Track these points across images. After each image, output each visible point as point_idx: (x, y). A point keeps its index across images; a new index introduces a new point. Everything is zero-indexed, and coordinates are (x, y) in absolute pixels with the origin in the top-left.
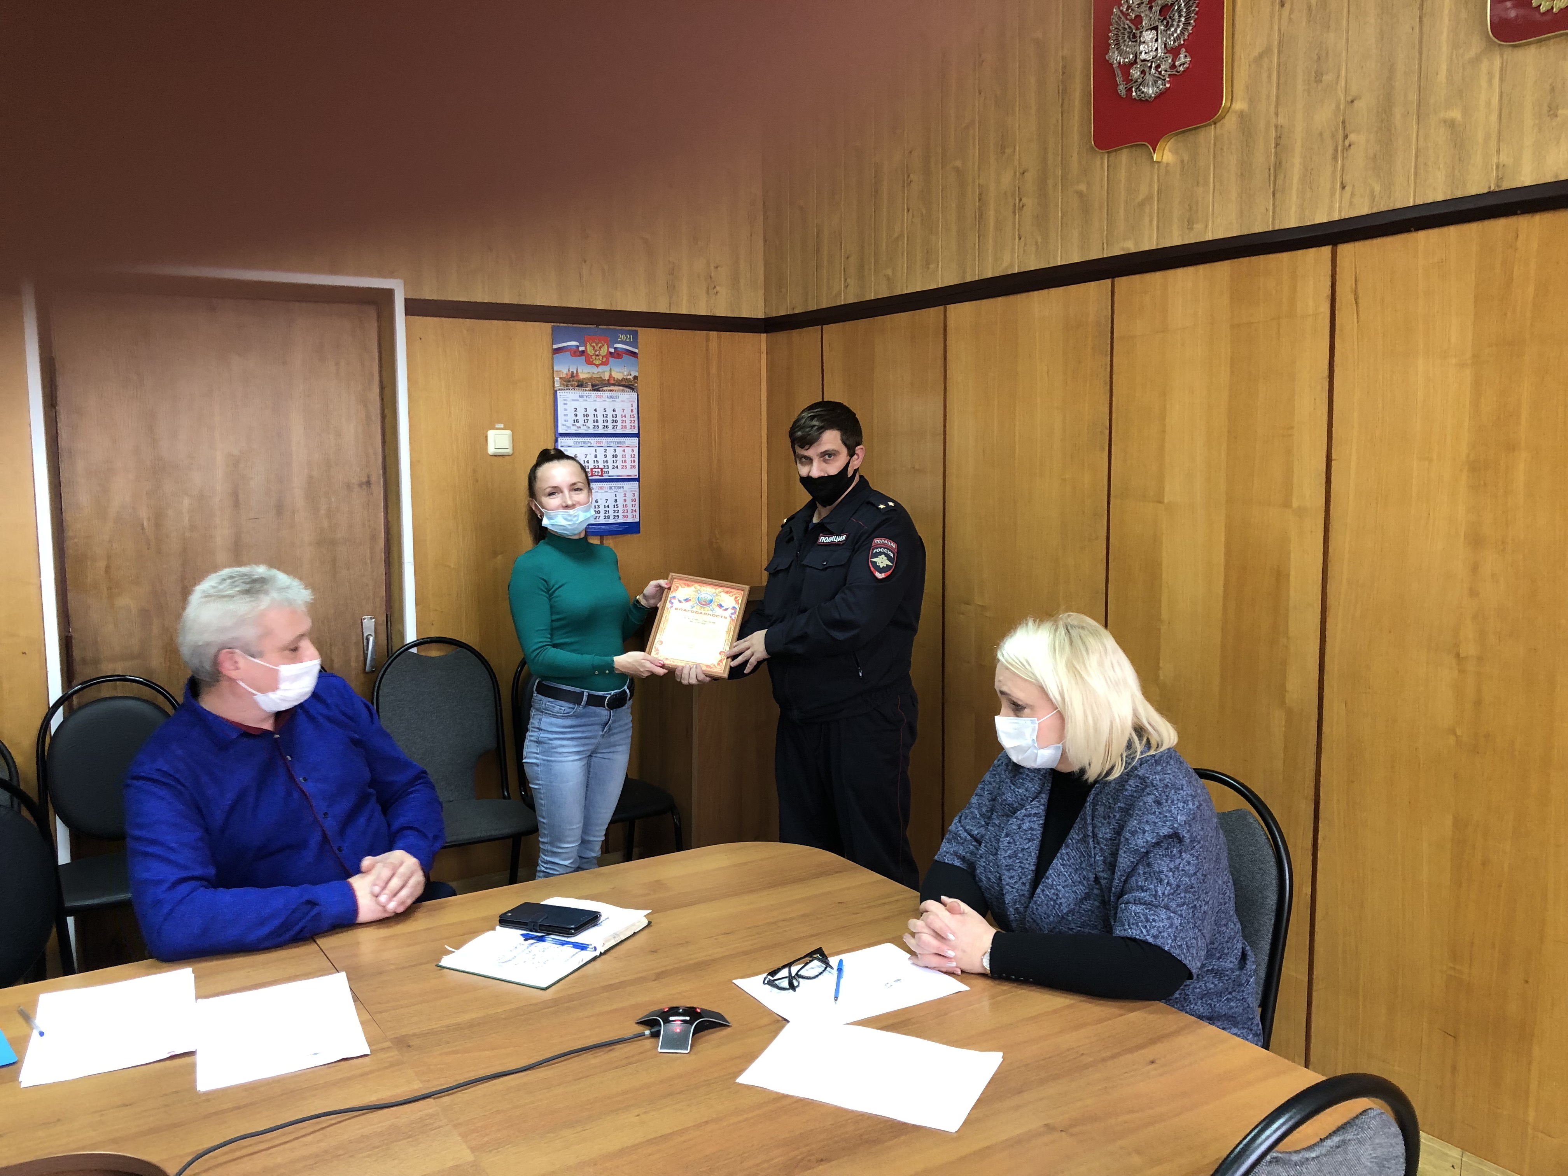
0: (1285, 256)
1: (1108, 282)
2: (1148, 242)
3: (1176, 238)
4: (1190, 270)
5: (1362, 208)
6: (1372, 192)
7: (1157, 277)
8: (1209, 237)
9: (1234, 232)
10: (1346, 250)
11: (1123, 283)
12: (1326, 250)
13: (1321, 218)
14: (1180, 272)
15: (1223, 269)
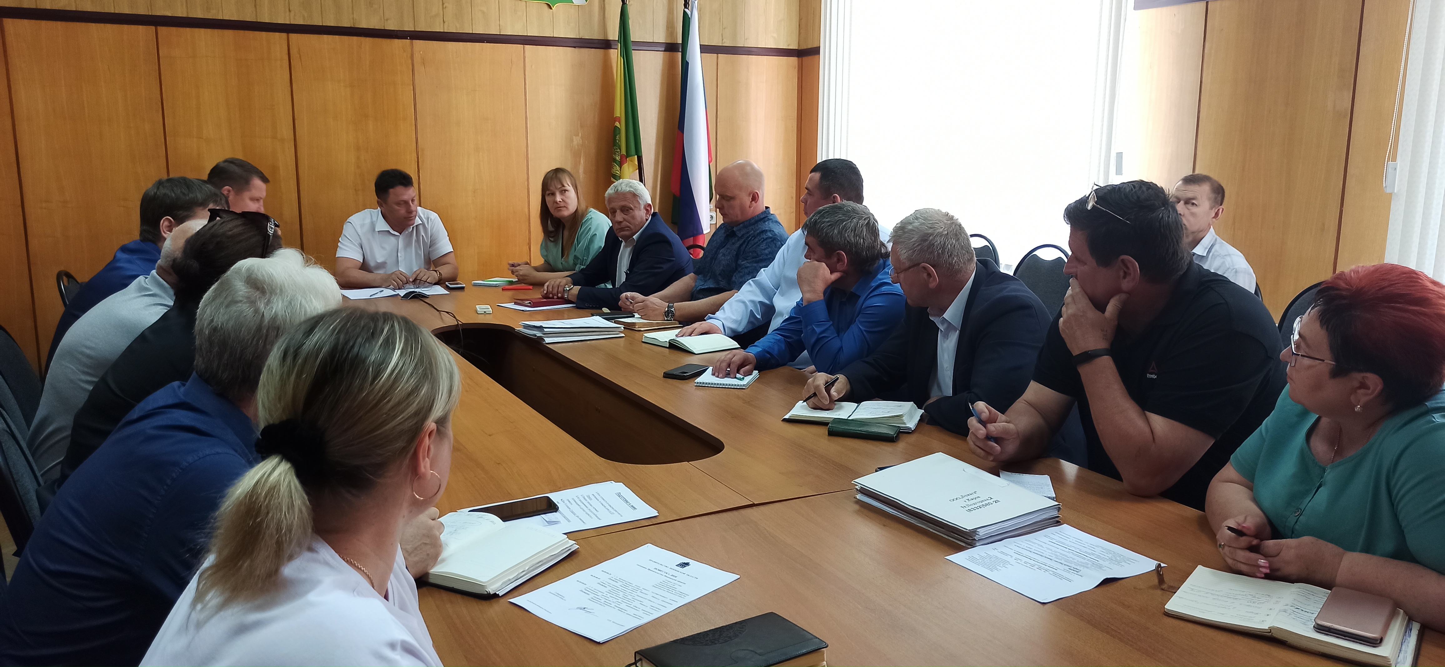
0: (264, 34)
1: (153, 28)
2: (180, 12)
3: (199, 13)
4: (209, 31)
5: (299, 20)
6: (304, 16)
7: (188, 30)
8: (220, 17)
9: (235, 18)
10: (293, 37)
11: (163, 30)
12: (284, 35)
13: (281, 21)
14: (202, 31)
15: (229, 34)
